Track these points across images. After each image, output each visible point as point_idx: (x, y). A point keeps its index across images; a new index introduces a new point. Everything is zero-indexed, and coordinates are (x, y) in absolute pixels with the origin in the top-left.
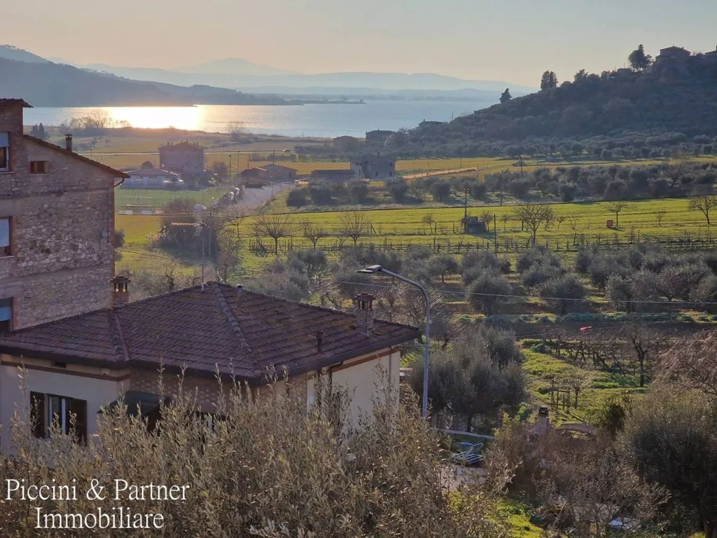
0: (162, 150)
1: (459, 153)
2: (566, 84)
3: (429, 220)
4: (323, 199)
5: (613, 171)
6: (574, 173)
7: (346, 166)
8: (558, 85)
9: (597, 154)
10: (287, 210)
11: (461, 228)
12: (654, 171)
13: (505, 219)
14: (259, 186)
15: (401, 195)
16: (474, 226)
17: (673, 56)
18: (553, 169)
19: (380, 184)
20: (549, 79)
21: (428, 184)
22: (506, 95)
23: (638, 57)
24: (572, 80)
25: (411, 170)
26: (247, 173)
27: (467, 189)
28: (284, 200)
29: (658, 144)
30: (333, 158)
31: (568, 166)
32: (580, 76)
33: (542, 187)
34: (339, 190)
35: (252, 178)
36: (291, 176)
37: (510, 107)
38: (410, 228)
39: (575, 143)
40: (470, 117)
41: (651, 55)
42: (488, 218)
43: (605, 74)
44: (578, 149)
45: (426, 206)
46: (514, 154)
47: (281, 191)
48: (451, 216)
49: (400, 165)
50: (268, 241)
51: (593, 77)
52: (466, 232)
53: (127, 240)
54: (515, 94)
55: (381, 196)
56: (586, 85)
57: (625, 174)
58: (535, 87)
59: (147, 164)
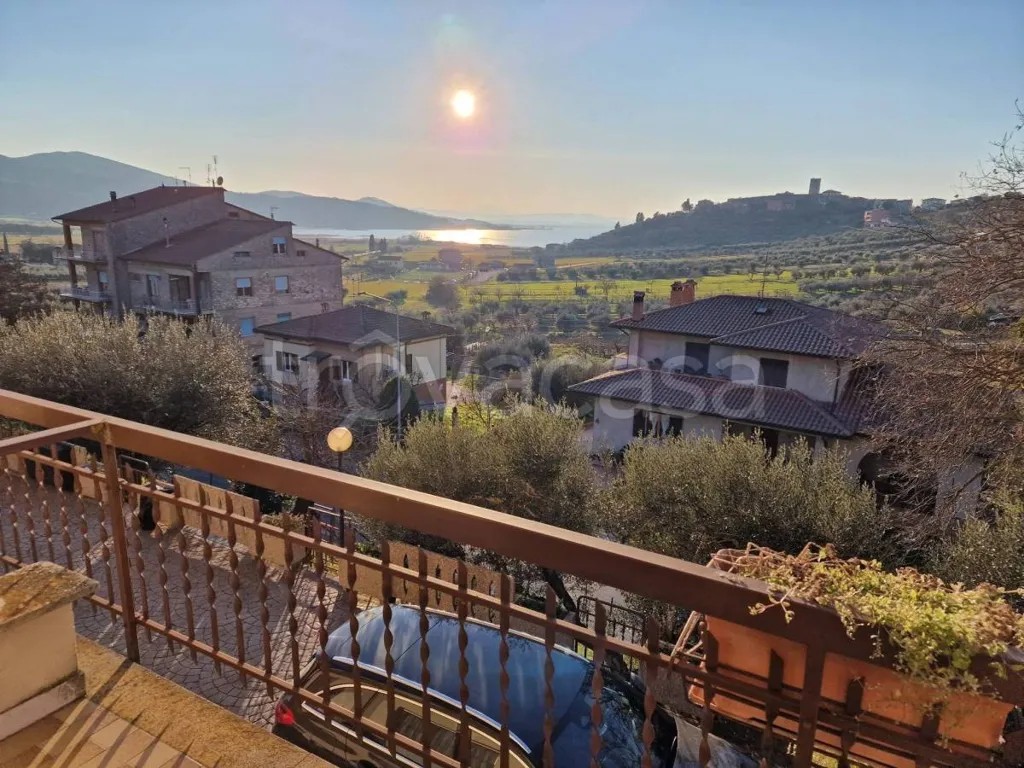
0: (441, 252)
1: (591, 255)
2: (649, 219)
3: (558, 288)
4: (514, 277)
5: (661, 264)
6: (641, 265)
7: (530, 261)
8: (645, 220)
9: (659, 255)
10: (496, 283)
11: (573, 291)
12: (681, 264)
13: (596, 288)
14: (487, 271)
15: (552, 276)
16: (580, 291)
17: (705, 205)
18: (631, 262)
19: (543, 271)
20: (640, 216)
21: (566, 271)
22: (618, 225)
23: (687, 205)
25: (561, 264)
26: (483, 264)
27: (585, 273)
28: (496, 278)
30: (528, 258)
31: (639, 261)
32: (656, 215)
33: (623, 272)
34: (523, 274)
35: (484, 267)
36: (504, 266)
37: (619, 231)
38: (551, 292)
39: (649, 250)
40: (599, 236)
41: (694, 204)
42: (587, 287)
43: (668, 214)
44: (650, 253)
45: (563, 282)
46: (618, 255)
47: (495, 273)
48: (569, 286)
49: (556, 262)
50: (478, 297)
51: (663, 215)
52: (576, 293)
53: (409, 295)
54: (622, 225)
55: (543, 276)
56: (659, 219)
57: (666, 266)
58: (632, 220)
59: (434, 259)
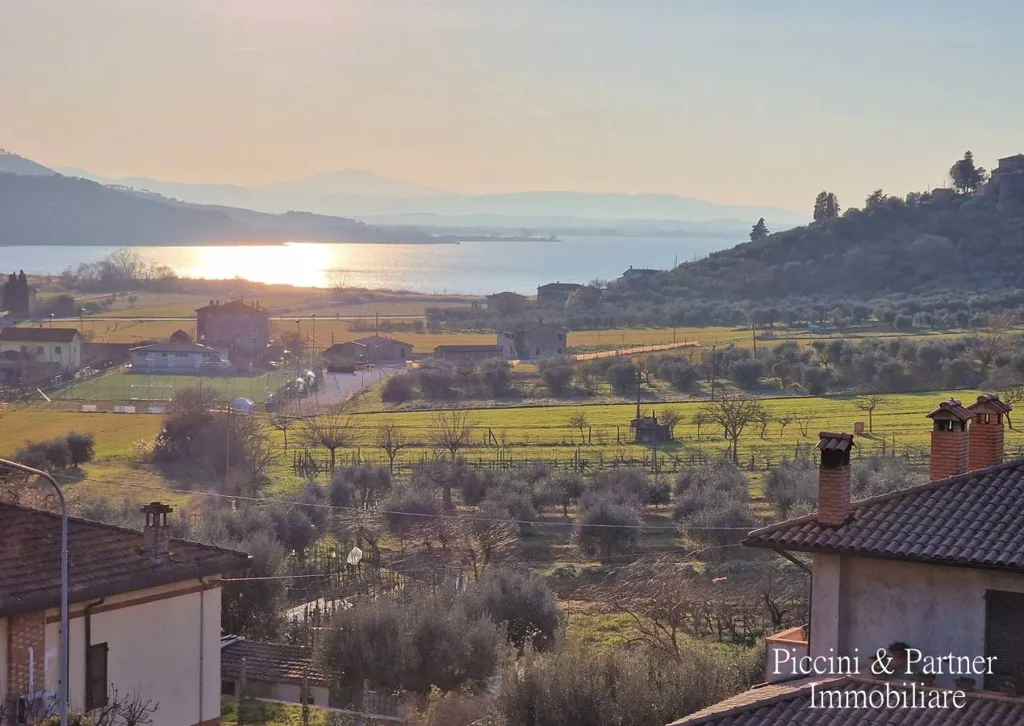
0: (202, 313)
1: (680, 320)
2: (853, 213)
3: (580, 423)
4: (439, 390)
5: (895, 346)
6: (836, 351)
7: (490, 339)
8: (840, 214)
9: (889, 321)
10: (380, 406)
11: (632, 435)
12: (959, 348)
13: (699, 420)
14: (349, 370)
15: (558, 386)
16: (653, 433)
17: (1018, 170)
18: (805, 342)
19: (530, 368)
20: (826, 204)
21: (603, 367)
22: (759, 229)
23: (965, 171)
24: (861, 206)
25: (587, 346)
26: (337, 349)
27: (666, 375)
28: (380, 393)
29: (985, 306)
30: (480, 328)
31: (828, 340)
32: (875, 200)
33: (780, 372)
34: (466, 378)
35: (342, 359)
36: (404, 352)
37: (765, 247)
38: (556, 434)
39: (858, 303)
40: (703, 262)
41: (984, 168)
42: (673, 420)
43: (912, 197)
44: (862, 314)
45: (595, 402)
47: (377, 378)
48: (614, 415)
49: (573, 339)
50: (321, 454)
51: (895, 202)
52: (639, 441)
53: (100, 451)
54: (773, 227)
55: (529, 386)
57: (910, 353)
58: (804, 216)
59: (179, 336)
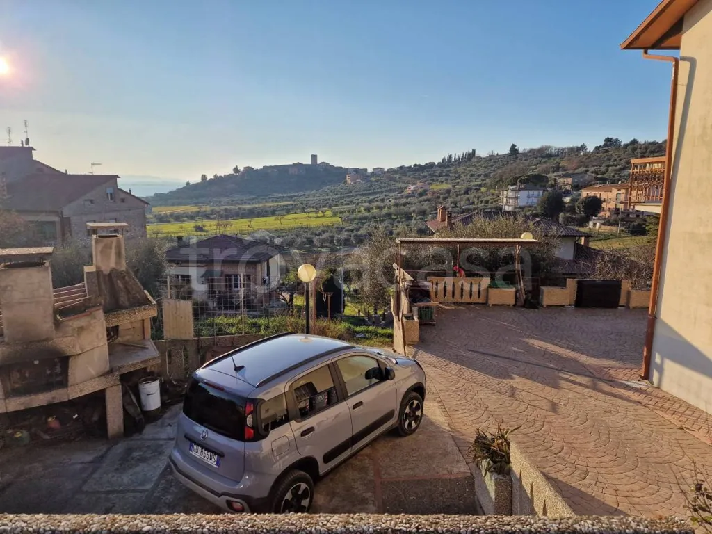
2: (211, 179)
3: (182, 227)
5: (240, 209)
6: (226, 210)
8: (208, 179)
9: (229, 203)
15: (162, 220)
16: (199, 229)
17: (249, 170)
20: (204, 177)
21: (171, 215)
22: (188, 183)
23: (236, 170)
24: (213, 178)
25: (159, 211)
27: (187, 217)
29: (250, 200)
31: (221, 208)
32: (215, 176)
37: (190, 188)
38: (177, 230)
39: (219, 200)
40: (175, 191)
41: (240, 169)
42: (204, 226)
43: (225, 176)
44: (221, 202)
45: (173, 223)
46: (196, 204)
48: (190, 225)
51: (221, 177)
52: (196, 231)
54: (191, 183)
55: (152, 220)
56: (218, 180)
57: (245, 210)
58: (198, 180)
